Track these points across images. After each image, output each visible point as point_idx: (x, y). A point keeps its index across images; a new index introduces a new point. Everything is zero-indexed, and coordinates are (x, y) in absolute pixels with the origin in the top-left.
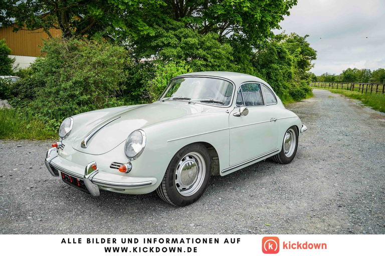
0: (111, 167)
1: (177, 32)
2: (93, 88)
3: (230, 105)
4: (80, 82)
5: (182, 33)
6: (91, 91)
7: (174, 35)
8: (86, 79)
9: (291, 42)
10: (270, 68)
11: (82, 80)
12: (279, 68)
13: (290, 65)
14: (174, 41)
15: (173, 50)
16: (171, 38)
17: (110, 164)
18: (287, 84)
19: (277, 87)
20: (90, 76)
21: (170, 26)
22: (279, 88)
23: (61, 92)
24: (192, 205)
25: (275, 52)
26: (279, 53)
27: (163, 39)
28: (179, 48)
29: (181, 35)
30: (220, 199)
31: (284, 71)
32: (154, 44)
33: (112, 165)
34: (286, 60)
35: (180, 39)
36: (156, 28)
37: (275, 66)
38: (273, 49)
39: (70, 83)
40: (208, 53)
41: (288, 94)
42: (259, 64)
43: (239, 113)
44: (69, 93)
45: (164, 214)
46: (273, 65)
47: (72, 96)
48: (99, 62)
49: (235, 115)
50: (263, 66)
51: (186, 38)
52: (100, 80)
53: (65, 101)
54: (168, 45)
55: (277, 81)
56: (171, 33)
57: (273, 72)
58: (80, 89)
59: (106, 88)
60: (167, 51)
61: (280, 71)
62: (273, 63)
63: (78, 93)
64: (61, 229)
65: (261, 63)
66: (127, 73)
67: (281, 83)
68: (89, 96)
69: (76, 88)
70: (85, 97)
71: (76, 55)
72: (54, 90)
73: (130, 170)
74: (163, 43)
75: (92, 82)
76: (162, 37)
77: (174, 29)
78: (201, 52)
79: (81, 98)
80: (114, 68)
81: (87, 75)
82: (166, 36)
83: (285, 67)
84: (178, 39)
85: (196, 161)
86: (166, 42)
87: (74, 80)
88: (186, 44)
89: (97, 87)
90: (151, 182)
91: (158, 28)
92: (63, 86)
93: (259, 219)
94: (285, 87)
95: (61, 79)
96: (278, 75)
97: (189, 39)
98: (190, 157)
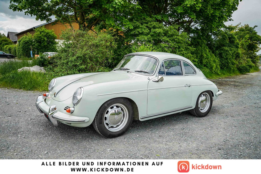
0: (65, 109)
1: (148, 25)
2: (89, 61)
3: (153, 74)
4: (81, 57)
5: (151, 25)
6: (88, 63)
7: (146, 27)
8: (85, 55)
9: (243, 30)
10: (222, 50)
11: (81, 55)
12: (229, 50)
13: (237, 47)
14: (147, 31)
15: (145, 37)
16: (144, 29)
17: (65, 107)
18: (235, 61)
19: (227, 63)
20: (86, 53)
21: (144, 21)
22: (228, 64)
23: (69, 63)
24: (117, 138)
25: (227, 38)
26: (230, 38)
27: (139, 30)
28: (149, 36)
29: (150, 27)
30: (138, 136)
31: (233, 51)
32: (132, 33)
33: (66, 108)
34: (235, 44)
35: (150, 29)
36: (134, 22)
37: (226, 48)
38: (225, 36)
39: (75, 57)
40: (170, 40)
41: (236, 69)
42: (214, 47)
43: (157, 80)
44: (74, 63)
45: (96, 142)
46: (224, 48)
47: (76, 66)
48: (93, 45)
49: (154, 81)
50: (217, 48)
51: (155, 29)
52: (93, 56)
53: (71, 69)
54: (142, 34)
55: (227, 59)
56: (144, 26)
57: (224, 53)
58: (81, 61)
59: (97, 61)
60: (140, 37)
61: (230, 52)
62: (225, 46)
63: (79, 64)
64: (32, 143)
65: (216, 46)
66: (111, 52)
67: (230, 60)
68: (85, 66)
69: (78, 61)
70: (83, 67)
71: (80, 39)
72: (65, 61)
73: (73, 112)
74: (139, 32)
75: (87, 57)
76: (138, 28)
77: (147, 23)
78: (165, 38)
79: (81, 67)
80: (103, 49)
81: (85, 53)
82: (141, 28)
83: (234, 49)
84: (149, 29)
85: (122, 110)
86: (140, 32)
87: (77, 56)
88: (155, 32)
89: (91, 60)
90: (84, 120)
91: (135, 23)
92: (70, 59)
93: (154, 151)
94: (233, 64)
95: (70, 55)
96: (228, 55)
97: (157, 29)
98: (117, 107)
